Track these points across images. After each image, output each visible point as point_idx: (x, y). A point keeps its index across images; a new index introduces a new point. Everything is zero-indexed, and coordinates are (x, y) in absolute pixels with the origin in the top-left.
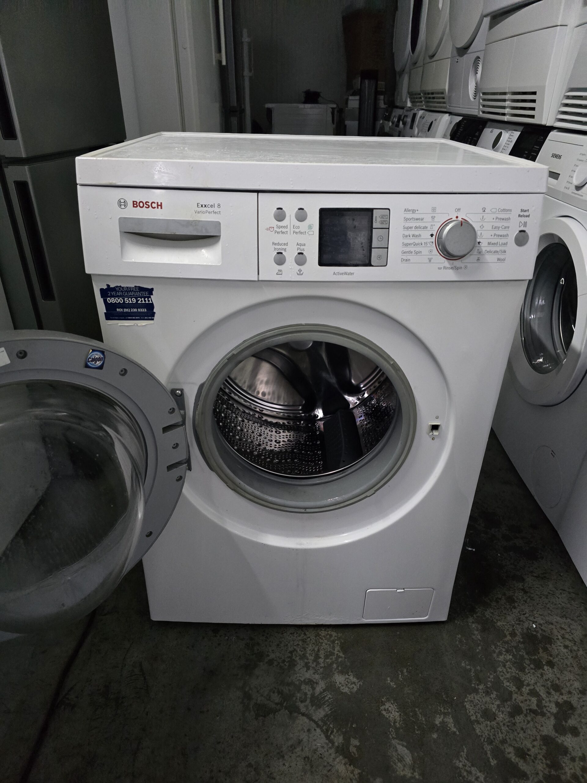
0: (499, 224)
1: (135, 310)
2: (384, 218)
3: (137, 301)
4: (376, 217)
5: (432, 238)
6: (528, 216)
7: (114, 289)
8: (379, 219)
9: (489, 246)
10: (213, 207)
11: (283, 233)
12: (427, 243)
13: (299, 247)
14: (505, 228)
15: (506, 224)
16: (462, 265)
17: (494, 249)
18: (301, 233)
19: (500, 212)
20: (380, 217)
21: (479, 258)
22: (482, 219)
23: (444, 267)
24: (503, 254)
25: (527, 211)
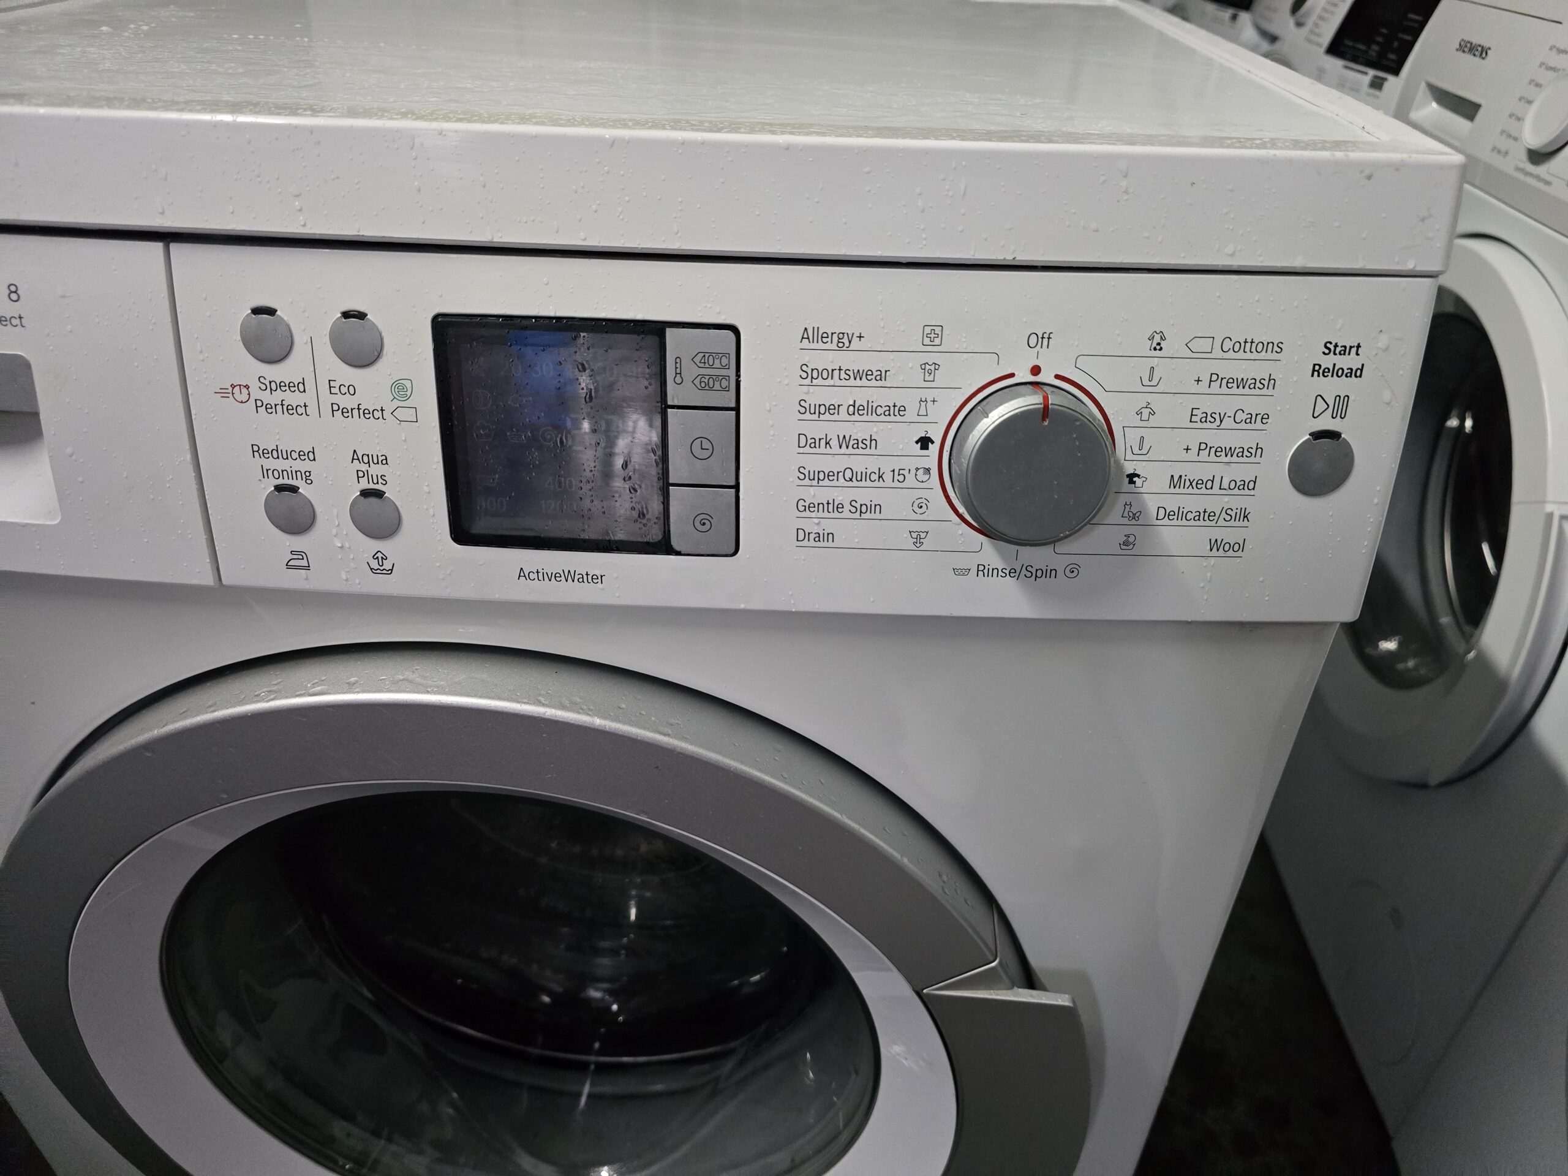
0: (1225, 404)
2: (711, 367)
4: (679, 359)
5: (924, 452)
6: (1357, 373)
8: (690, 371)
9: (1177, 490)
11: (289, 409)
12: (906, 472)
13: (364, 467)
14: (1250, 419)
15: (1253, 404)
16: (1059, 564)
17: (1193, 502)
18: (366, 413)
19: (1231, 354)
20: (697, 360)
21: (1131, 539)
22: (1146, 382)
23: (981, 568)
24: (1237, 523)
25: (1354, 350)
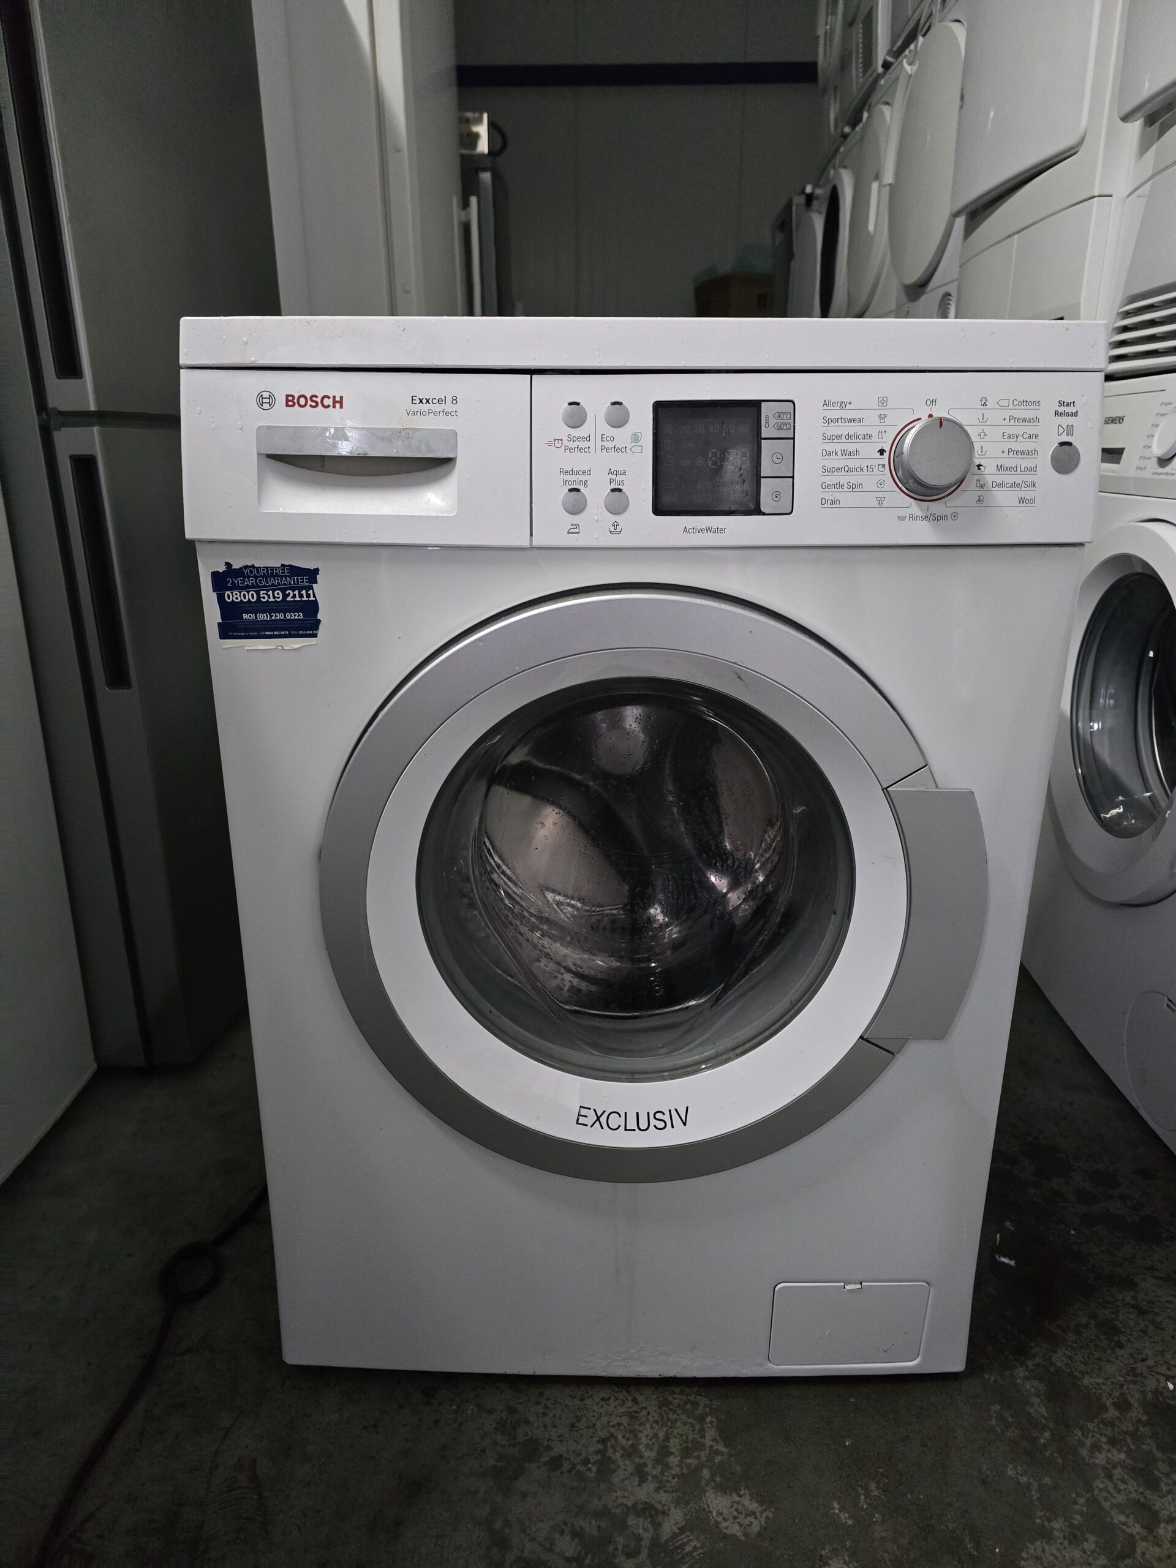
0: (1017, 430)
1: (280, 616)
2: (782, 419)
3: (285, 596)
4: (767, 416)
5: (882, 457)
6: (1076, 414)
7: (239, 573)
8: (773, 421)
9: (1000, 472)
10: (444, 402)
11: (580, 450)
12: (873, 467)
13: (614, 477)
14: (1030, 437)
15: (1031, 430)
16: (948, 512)
17: (1009, 478)
18: (617, 450)
19: (1017, 407)
20: (776, 416)
21: (982, 498)
22: (981, 420)
23: (911, 516)
24: (1030, 489)
25: (1072, 404)
